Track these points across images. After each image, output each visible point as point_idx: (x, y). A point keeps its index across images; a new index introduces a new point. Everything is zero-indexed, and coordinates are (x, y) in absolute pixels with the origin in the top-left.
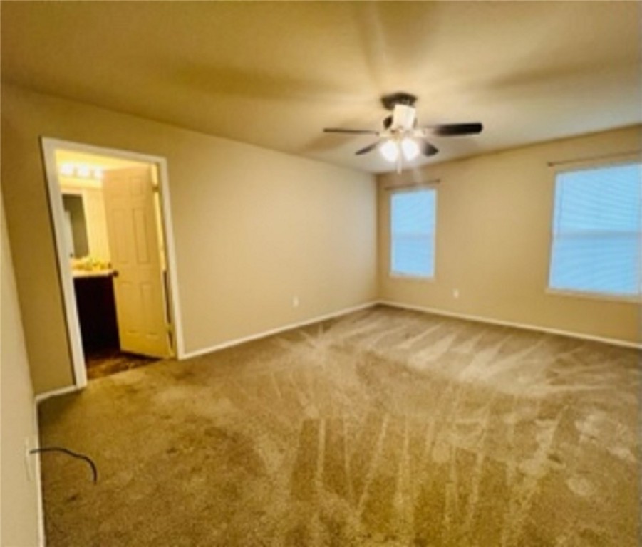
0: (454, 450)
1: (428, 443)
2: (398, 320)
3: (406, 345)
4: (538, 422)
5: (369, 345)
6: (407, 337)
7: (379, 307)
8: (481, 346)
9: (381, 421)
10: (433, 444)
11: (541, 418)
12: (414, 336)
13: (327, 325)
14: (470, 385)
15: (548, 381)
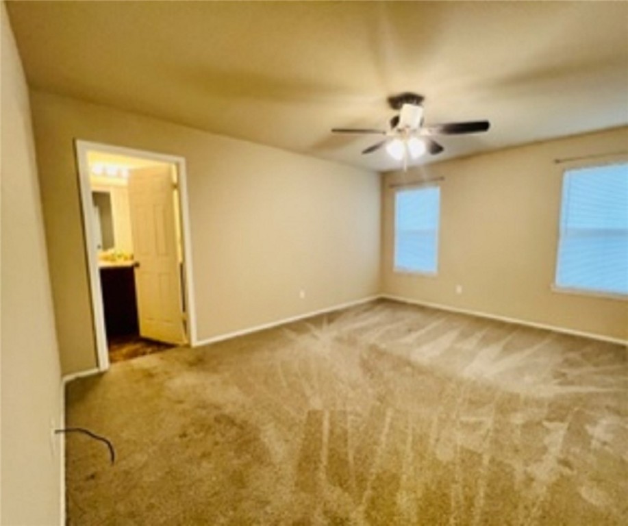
0: (458, 449)
1: (432, 441)
2: (400, 314)
3: (410, 339)
4: (546, 424)
5: (372, 338)
6: (410, 331)
7: (382, 301)
8: (485, 342)
9: (384, 414)
10: (437, 440)
11: (550, 420)
12: (416, 330)
13: (331, 317)
14: (474, 382)
15: (556, 381)
